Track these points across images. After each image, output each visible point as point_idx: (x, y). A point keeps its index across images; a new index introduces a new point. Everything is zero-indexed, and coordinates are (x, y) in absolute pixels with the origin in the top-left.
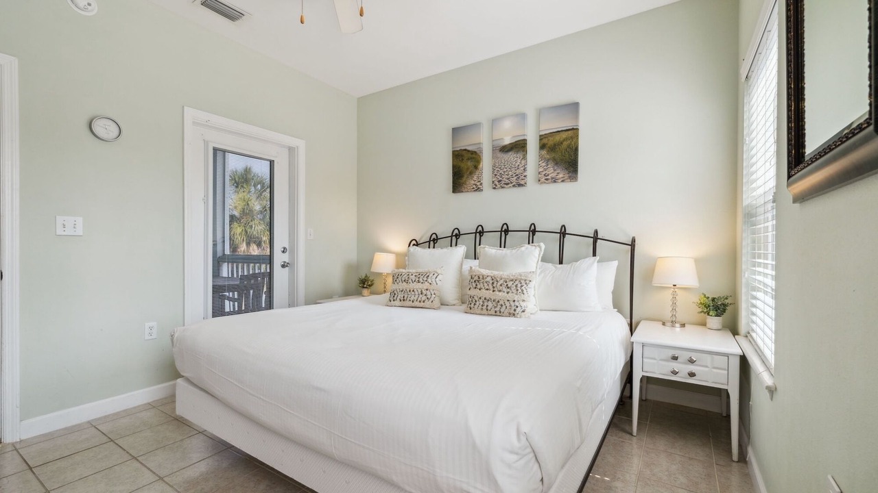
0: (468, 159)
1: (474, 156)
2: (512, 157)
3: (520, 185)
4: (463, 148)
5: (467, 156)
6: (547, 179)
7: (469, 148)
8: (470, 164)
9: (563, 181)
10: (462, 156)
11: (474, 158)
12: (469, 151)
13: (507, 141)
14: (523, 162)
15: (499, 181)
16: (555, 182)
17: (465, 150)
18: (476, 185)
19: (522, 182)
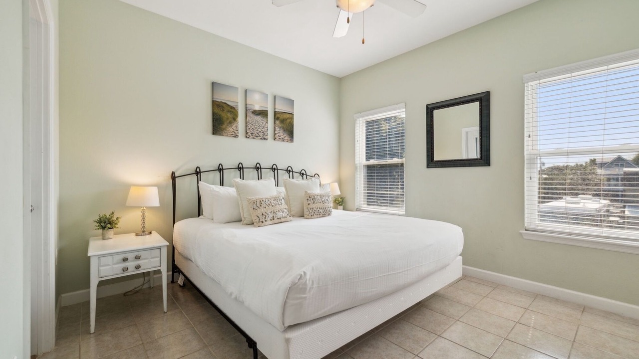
0: (228, 111)
1: (232, 110)
2: (259, 119)
3: (265, 139)
4: (223, 101)
5: (227, 108)
6: (280, 139)
7: (229, 103)
8: (229, 115)
9: (287, 141)
10: (223, 107)
11: (233, 112)
12: (228, 105)
13: (257, 108)
14: (266, 124)
15: (252, 134)
16: (284, 141)
17: (226, 103)
18: (234, 132)
19: (266, 137)
